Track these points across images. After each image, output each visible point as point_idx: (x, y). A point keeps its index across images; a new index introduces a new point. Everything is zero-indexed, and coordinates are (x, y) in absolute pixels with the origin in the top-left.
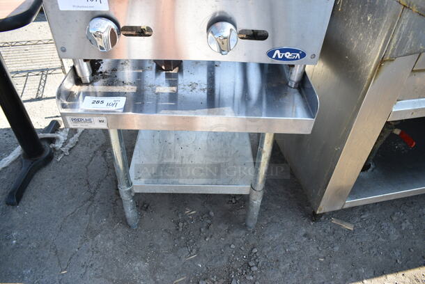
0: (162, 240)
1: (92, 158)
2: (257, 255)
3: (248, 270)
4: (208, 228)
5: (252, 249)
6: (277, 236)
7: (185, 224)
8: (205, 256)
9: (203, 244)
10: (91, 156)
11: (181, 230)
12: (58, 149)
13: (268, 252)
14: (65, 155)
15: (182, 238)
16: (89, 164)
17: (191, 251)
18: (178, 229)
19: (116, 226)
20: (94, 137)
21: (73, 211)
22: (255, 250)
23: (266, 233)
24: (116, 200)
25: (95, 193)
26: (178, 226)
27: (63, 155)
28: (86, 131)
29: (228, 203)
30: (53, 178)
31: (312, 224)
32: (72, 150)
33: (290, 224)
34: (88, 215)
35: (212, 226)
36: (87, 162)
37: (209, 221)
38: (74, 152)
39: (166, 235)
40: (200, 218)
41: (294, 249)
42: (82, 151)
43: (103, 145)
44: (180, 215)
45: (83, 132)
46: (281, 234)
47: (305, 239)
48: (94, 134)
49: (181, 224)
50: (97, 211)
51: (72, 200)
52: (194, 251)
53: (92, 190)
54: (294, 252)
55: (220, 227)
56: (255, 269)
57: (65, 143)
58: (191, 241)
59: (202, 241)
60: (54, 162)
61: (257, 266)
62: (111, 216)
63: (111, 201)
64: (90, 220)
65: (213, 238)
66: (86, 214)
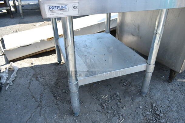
0: (98, 117)
1: (30, 83)
2: (157, 107)
3: (158, 117)
4: (120, 102)
5: (152, 105)
6: (159, 94)
7: (106, 104)
8: (129, 118)
9: (124, 111)
10: (29, 82)
11: (106, 107)
12: (3, 83)
13: (161, 104)
14: (10, 85)
15: (110, 112)
16: (29, 86)
17: (119, 117)
18: (104, 108)
19: (64, 117)
20: (26, 72)
21: (29, 117)
22: (154, 105)
23: (153, 94)
24: (57, 102)
25: (41, 102)
26: (102, 106)
27: (8, 85)
28: (20, 70)
29: (122, 86)
30: (6, 100)
31: (170, 84)
32: (14, 82)
33: (160, 87)
34: (42, 116)
35: (121, 100)
36: (28, 85)
37: (118, 98)
38: (16, 82)
39: (98, 113)
40: (112, 98)
41: (172, 98)
42: (21, 81)
43: (34, 75)
44: (100, 100)
45: (18, 71)
46: (160, 93)
47: (173, 92)
48: (26, 70)
49: (104, 105)
50: (47, 112)
51: (26, 110)
52: (121, 117)
53: (38, 100)
54: (173, 100)
55: (126, 99)
56: (161, 115)
57: (7, 79)
58: (116, 112)
59: (122, 110)
60: (3, 91)
61: (161, 113)
62: (58, 112)
63: (54, 103)
64: (45, 119)
65: (126, 107)
66: (40, 116)
